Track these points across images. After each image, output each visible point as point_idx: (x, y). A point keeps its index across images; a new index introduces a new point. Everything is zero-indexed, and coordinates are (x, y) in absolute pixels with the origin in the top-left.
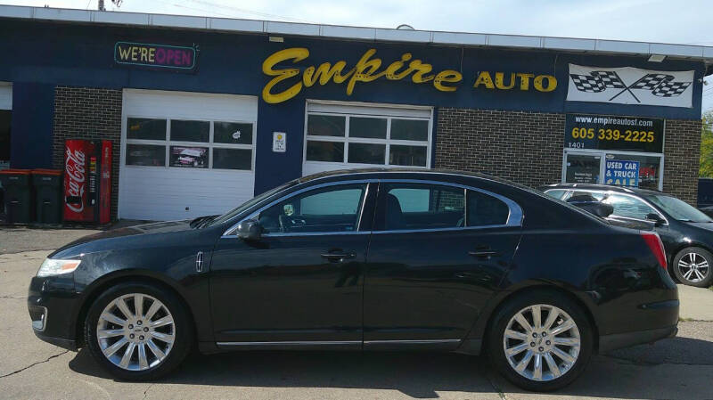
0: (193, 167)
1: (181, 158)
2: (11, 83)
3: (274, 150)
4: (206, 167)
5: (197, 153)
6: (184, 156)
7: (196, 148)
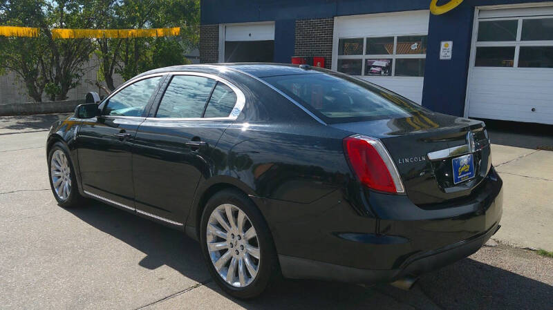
0: (381, 75)
1: (373, 69)
2: (274, 22)
3: (441, 58)
4: (390, 75)
5: (384, 64)
6: (375, 67)
7: (383, 59)
